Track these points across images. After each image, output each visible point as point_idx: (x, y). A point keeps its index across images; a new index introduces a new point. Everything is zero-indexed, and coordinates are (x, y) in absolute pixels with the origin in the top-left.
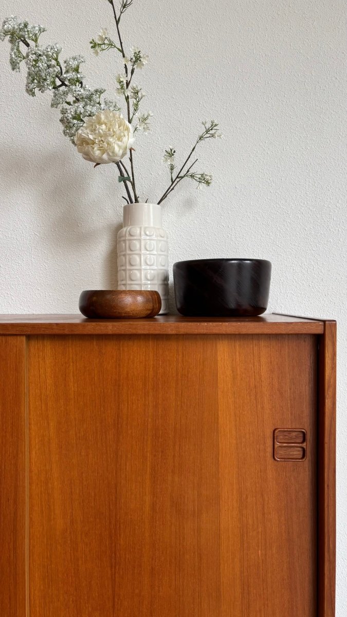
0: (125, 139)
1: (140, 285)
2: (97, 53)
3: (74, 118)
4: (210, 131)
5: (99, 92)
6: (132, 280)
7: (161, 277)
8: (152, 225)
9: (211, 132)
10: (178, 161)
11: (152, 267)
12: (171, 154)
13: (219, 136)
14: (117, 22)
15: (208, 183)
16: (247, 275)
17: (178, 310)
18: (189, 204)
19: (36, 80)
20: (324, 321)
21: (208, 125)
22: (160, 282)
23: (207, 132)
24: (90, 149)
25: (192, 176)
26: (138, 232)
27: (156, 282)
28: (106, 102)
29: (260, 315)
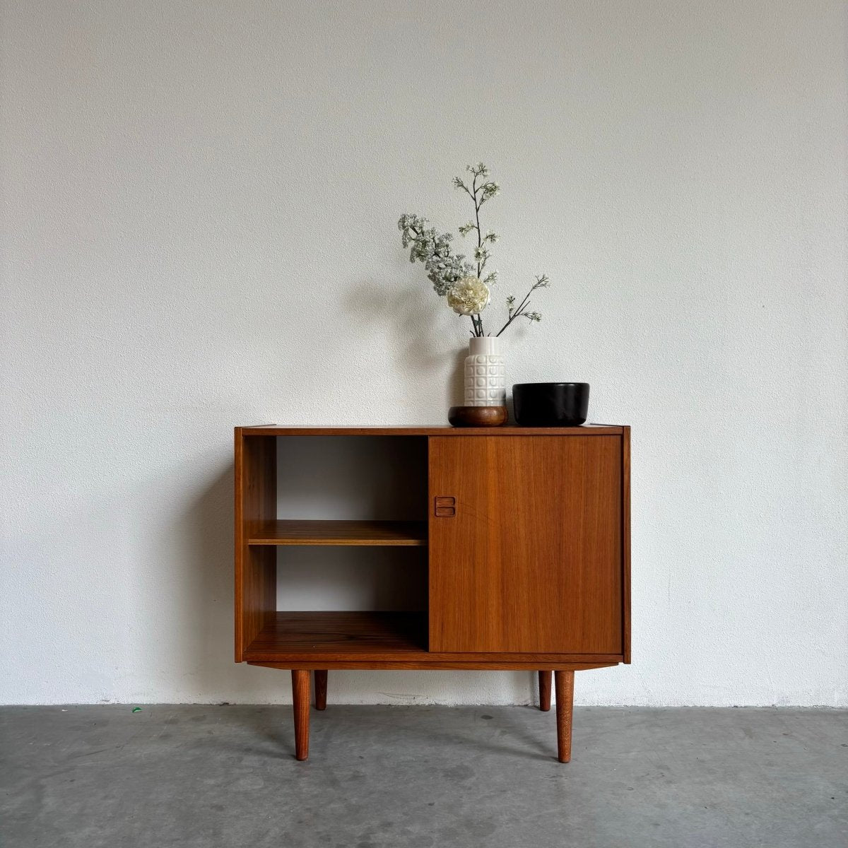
0: (486, 300)
1: (486, 401)
2: (464, 235)
3: (444, 279)
4: (541, 282)
5: (460, 257)
6: (479, 397)
7: (501, 395)
8: (493, 354)
9: (543, 283)
10: (516, 304)
11: (495, 387)
12: (511, 300)
13: (549, 286)
14: (477, 210)
15: (538, 319)
16: (571, 395)
17: (517, 420)
18: (520, 333)
19: (419, 254)
20: (623, 427)
21: (540, 278)
22: (501, 399)
23: (539, 283)
24: (462, 307)
25: (526, 315)
26: (485, 359)
27: (497, 399)
28: (465, 266)
29: (582, 425)
